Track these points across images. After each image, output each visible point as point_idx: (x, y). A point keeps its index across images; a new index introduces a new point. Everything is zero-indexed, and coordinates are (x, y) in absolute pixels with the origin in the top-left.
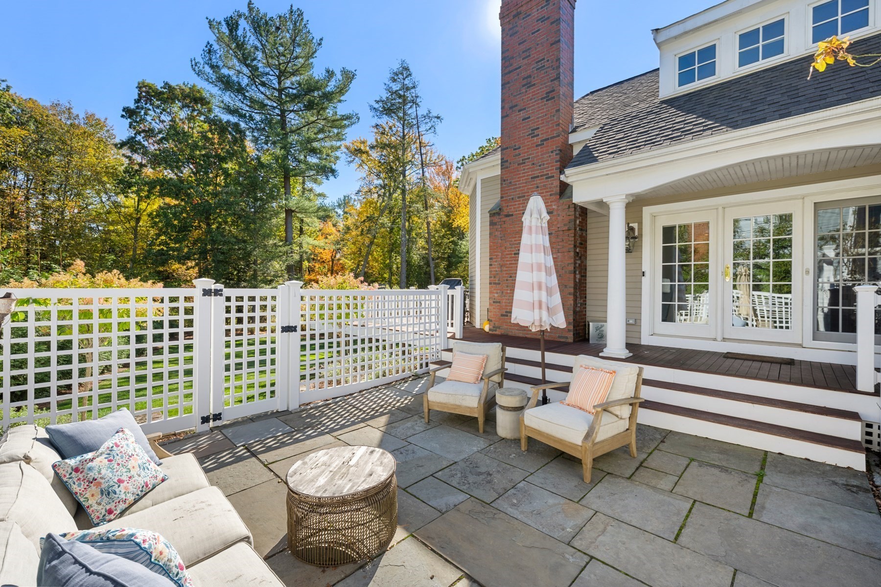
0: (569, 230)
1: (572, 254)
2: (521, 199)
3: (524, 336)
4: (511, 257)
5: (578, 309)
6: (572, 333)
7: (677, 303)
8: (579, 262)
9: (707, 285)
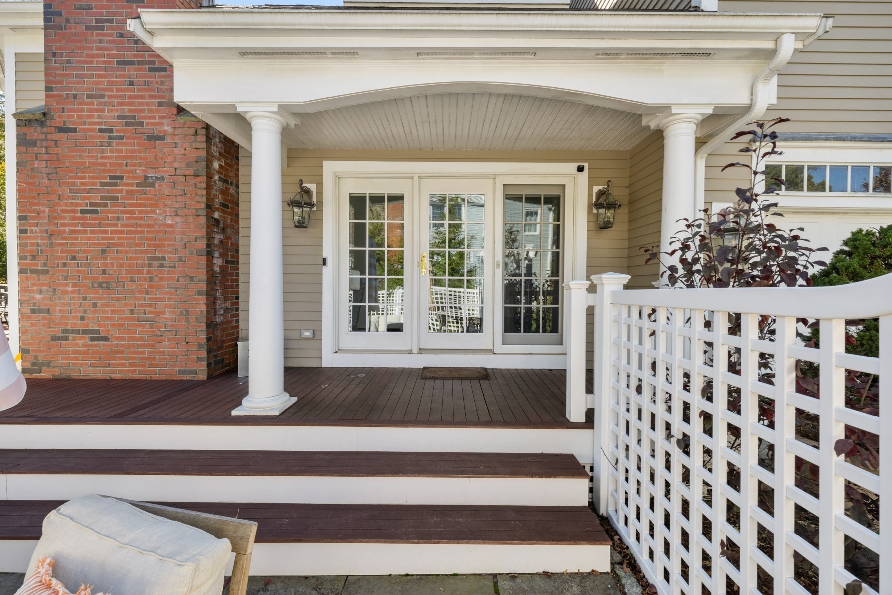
0: (196, 175)
1: (203, 220)
2: (95, 101)
3: (107, 377)
4: (73, 218)
5: (218, 319)
6: (205, 363)
7: (367, 304)
8: (220, 236)
9: (402, 280)
